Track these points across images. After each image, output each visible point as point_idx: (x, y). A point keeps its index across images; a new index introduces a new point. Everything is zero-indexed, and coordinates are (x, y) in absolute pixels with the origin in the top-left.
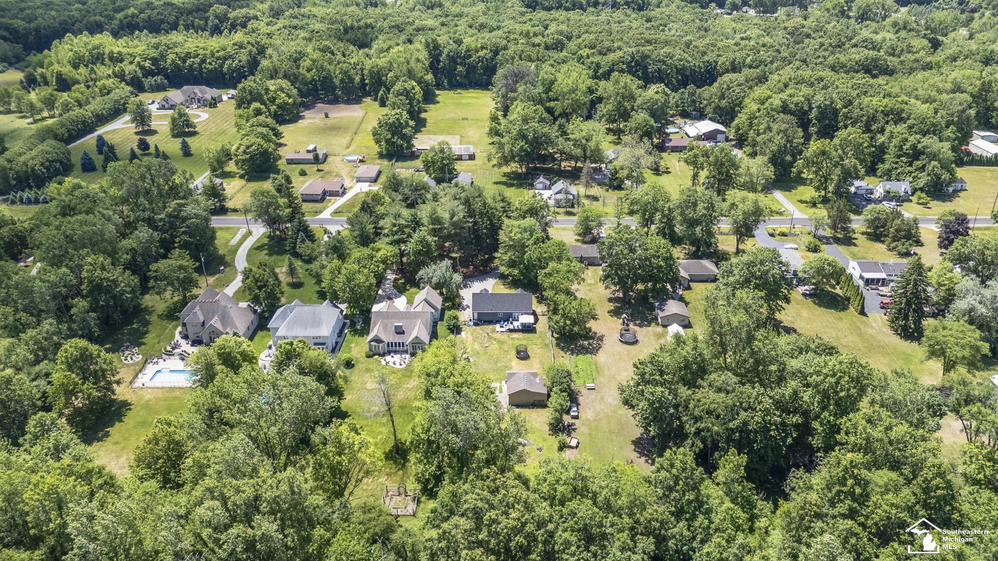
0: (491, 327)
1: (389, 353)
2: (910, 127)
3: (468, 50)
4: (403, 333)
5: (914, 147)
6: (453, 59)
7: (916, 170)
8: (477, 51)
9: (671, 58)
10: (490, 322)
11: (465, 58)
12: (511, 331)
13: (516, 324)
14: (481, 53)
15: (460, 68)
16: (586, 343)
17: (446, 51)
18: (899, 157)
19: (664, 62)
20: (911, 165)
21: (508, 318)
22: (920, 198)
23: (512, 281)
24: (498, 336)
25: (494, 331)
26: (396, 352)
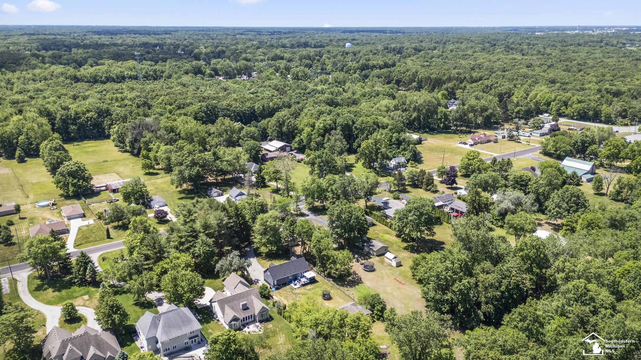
0: (288, 287)
1: (244, 326)
2: (390, 130)
3: (77, 114)
4: (248, 308)
5: (397, 140)
6: (65, 121)
7: (402, 150)
8: (84, 114)
9: (231, 107)
10: (285, 284)
11: (75, 119)
12: (303, 285)
13: (303, 280)
14: (89, 115)
15: (73, 127)
16: (350, 278)
17: (59, 116)
18: (391, 145)
19: (228, 110)
20: (399, 148)
21: (295, 278)
22: (412, 164)
23: (266, 255)
24: (298, 291)
25: (292, 289)
26: (248, 324)
